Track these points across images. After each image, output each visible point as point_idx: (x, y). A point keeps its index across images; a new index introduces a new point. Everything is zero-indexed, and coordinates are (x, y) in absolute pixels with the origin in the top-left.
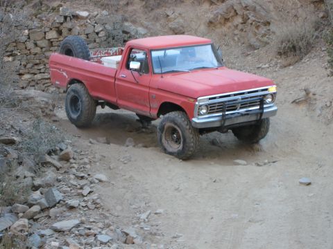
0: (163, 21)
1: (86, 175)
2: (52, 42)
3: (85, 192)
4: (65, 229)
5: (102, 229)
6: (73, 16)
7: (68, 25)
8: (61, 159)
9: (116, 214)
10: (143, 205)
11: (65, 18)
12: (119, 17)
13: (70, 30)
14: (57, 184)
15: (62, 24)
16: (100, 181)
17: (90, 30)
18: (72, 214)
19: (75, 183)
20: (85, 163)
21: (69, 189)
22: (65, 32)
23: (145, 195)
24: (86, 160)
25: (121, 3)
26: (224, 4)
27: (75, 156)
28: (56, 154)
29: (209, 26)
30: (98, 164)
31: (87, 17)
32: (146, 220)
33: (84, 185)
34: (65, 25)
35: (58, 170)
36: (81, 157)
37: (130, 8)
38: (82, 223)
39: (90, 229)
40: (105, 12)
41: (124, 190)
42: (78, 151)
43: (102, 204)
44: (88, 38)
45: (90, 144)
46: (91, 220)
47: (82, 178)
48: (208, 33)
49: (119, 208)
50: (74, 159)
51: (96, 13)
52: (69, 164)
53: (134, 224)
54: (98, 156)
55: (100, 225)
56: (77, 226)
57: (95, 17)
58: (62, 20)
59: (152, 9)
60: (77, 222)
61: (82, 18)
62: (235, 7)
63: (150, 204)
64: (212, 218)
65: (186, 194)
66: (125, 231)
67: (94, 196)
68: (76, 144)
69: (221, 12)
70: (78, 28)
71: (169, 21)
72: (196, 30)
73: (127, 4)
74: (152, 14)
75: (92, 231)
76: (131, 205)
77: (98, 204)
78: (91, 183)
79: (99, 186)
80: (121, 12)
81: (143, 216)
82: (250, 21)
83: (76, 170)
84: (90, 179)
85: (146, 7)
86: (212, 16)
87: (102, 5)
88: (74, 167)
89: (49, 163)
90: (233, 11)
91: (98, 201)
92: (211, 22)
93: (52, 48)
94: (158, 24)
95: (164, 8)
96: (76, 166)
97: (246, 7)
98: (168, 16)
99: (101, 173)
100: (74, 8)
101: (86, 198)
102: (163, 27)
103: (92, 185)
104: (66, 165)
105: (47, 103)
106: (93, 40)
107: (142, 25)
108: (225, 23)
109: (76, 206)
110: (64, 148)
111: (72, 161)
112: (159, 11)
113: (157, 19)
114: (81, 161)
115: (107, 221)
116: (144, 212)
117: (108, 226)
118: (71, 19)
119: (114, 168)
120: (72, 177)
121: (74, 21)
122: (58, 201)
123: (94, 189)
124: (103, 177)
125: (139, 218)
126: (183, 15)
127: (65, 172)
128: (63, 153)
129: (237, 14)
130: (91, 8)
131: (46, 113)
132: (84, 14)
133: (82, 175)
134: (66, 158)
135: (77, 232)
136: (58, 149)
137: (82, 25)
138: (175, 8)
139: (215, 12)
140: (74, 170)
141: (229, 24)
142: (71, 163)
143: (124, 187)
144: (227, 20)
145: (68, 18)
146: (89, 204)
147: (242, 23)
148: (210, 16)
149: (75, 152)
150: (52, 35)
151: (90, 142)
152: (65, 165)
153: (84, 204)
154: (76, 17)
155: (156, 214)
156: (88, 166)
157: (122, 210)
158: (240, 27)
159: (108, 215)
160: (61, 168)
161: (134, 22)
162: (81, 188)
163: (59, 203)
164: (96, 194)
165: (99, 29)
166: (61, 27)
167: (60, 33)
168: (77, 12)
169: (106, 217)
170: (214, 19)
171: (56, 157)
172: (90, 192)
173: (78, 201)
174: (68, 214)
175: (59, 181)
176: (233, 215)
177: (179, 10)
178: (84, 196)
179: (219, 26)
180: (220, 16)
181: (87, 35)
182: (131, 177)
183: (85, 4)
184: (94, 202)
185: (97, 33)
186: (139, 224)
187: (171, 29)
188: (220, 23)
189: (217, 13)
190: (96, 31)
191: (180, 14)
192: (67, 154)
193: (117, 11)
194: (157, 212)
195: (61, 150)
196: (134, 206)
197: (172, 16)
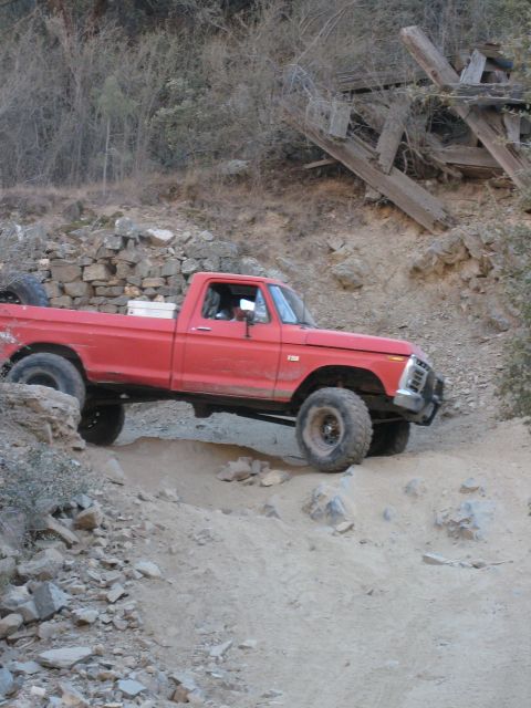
0: (320, 260)
1: (120, 563)
2: (94, 287)
3: (113, 594)
4: (62, 664)
5: (133, 669)
6: (142, 238)
7: (130, 255)
8: (77, 527)
9: (165, 642)
10: (220, 629)
11: (125, 240)
12: (231, 246)
13: (133, 265)
14: (61, 574)
15: (117, 252)
16: (146, 575)
17: (172, 269)
18: (82, 636)
19: (96, 575)
20: (123, 539)
21: (83, 587)
22: (122, 269)
23: (227, 609)
24: (126, 532)
25: (240, 218)
26: (446, 234)
27: (107, 523)
28: (70, 516)
29: (412, 278)
30: (148, 541)
31: (169, 243)
32: (221, 658)
33: (113, 582)
34: (123, 254)
35: (69, 546)
36: (116, 525)
37: (258, 229)
38: (98, 654)
39: (109, 667)
40: (206, 235)
41: (188, 597)
42: (115, 512)
43: (141, 621)
44: (166, 283)
45: (138, 501)
46: (116, 650)
47: (113, 566)
48: (410, 290)
49: (173, 630)
50: (103, 527)
51: (187, 234)
52: (92, 537)
53: (196, 664)
54: (149, 525)
55: (131, 661)
56: (87, 660)
57: (186, 242)
58: (118, 244)
59: (302, 235)
60: (87, 651)
61: (160, 243)
62: (466, 244)
63: (234, 628)
64: (348, 665)
65: (308, 615)
66: (175, 676)
67: (128, 605)
68: (111, 498)
69: (438, 250)
70: (149, 263)
71: (334, 260)
72: (386, 284)
73: (253, 221)
74: (300, 245)
75: (112, 672)
76: (196, 626)
77: (133, 620)
78: (128, 577)
79: (141, 586)
80: (237, 238)
81: (216, 651)
82: (493, 273)
83: (106, 551)
84: (126, 570)
85: (290, 231)
86: (420, 257)
87: (202, 220)
88: (99, 544)
89: (52, 531)
90: (462, 250)
91: (135, 615)
92: (416, 270)
93: (94, 300)
94: (310, 265)
95: (325, 234)
96: (104, 542)
97: (487, 244)
98: (332, 250)
99: (150, 559)
100: (144, 221)
101: (111, 608)
102: (321, 272)
103: (128, 583)
104: (87, 539)
105: (63, 412)
106: (177, 288)
107: (278, 266)
108: (444, 273)
109: (91, 620)
110: (86, 504)
111: (98, 531)
112: (315, 240)
113: (309, 255)
114: (116, 534)
115: (144, 655)
116: (220, 642)
117: (147, 663)
118: (136, 244)
119: (178, 552)
120: (94, 562)
121: (143, 248)
122: (57, 609)
123: (131, 591)
124: (152, 569)
125: (207, 654)
126: (362, 252)
127: (82, 553)
128: (83, 513)
129: (470, 256)
130: (179, 222)
131: (61, 433)
132: (165, 235)
133: (113, 560)
134: (87, 526)
135: (83, 672)
136: (74, 504)
137: (157, 258)
138: (349, 236)
139: (427, 249)
140: (99, 550)
141: (453, 276)
142: (96, 536)
143: (190, 592)
144: (448, 267)
145: (131, 242)
146: (117, 619)
147: (478, 276)
148: (417, 256)
149: (109, 514)
150: (96, 273)
151: (140, 497)
152: (85, 539)
153: (106, 618)
154: (148, 240)
155: (242, 647)
156: (128, 545)
157: (178, 636)
158: (474, 283)
159: (149, 643)
160: (75, 543)
161: (263, 258)
162: (108, 587)
163: (59, 612)
164: (134, 602)
165: (189, 267)
166: (116, 260)
167: (112, 269)
168: (150, 231)
169: (144, 647)
170: (423, 263)
171: (67, 521)
172: (123, 596)
173: (96, 612)
174: (73, 635)
175: (66, 569)
176: (389, 662)
177: (355, 239)
178: (109, 603)
179: (432, 277)
180: (435, 259)
181: (166, 277)
182: (208, 572)
183: (169, 214)
184: (127, 617)
185: (186, 276)
186: (206, 664)
187: (335, 276)
188: (436, 272)
189: (431, 251)
190: (184, 271)
191: (356, 249)
192: (90, 517)
193: (230, 233)
194: (245, 644)
195: (81, 508)
196: (202, 630)
197: (340, 251)
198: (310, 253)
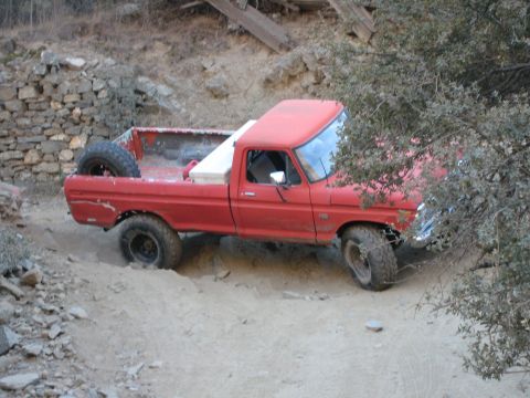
0: (196, 76)
1: (57, 309)
2: (27, 104)
3: (53, 333)
4: (17, 387)
5: (70, 387)
6: (62, 65)
7: (53, 78)
8: (23, 284)
9: (93, 367)
10: (134, 354)
11: (49, 67)
12: (129, 69)
13: (56, 86)
14: (12, 319)
15: (43, 76)
16: (77, 317)
17: (85, 88)
18: (30, 365)
19: (39, 319)
20: (58, 291)
21: (30, 329)
22: (48, 90)
23: (139, 339)
24: (60, 286)
25: (135, 47)
26: (289, 54)
27: (45, 280)
28: (17, 276)
29: (265, 87)
30: (77, 292)
31: (82, 68)
32: (136, 376)
33: (52, 324)
34: (48, 78)
35: (18, 299)
36: (52, 281)
37: (149, 55)
38: (44, 378)
39: (52, 387)
40: (109, 61)
41: (109, 332)
42: (51, 272)
43: (75, 352)
44: (82, 98)
45: (68, 262)
46: (57, 374)
47: (51, 312)
48: (265, 96)
49: (99, 357)
50: (42, 283)
51: (96, 61)
52: (34, 291)
53: (118, 381)
54: (77, 280)
55: (69, 382)
56: (36, 383)
57: (95, 67)
58: (44, 70)
59: (182, 58)
60: (35, 376)
61: (75, 68)
62: (305, 59)
63: (145, 353)
64: (230, 376)
65: (199, 341)
66: (103, 391)
67: (64, 340)
68: (48, 261)
69: (283, 65)
70: (67, 84)
71: (207, 76)
72: (246, 92)
73: (145, 49)
74: (181, 66)
75: (55, 390)
76: (117, 353)
77: (68, 351)
78: (63, 320)
79: (73, 326)
80: (134, 62)
81: (132, 371)
82: (325, 81)
83: (45, 301)
84: (62, 314)
85: (173, 55)
86: (271, 71)
87: (106, 49)
88: (40, 296)
89: (5, 289)
90: (301, 66)
91: (70, 347)
92: (268, 81)
93: (27, 113)
94: (189, 81)
95: (199, 57)
96: (44, 294)
97: (321, 59)
98: (205, 69)
99: (80, 305)
100: (63, 52)
101: (52, 343)
102: (197, 85)
103: (64, 324)
104: (30, 292)
105: (8, 199)
106: (90, 102)
107: (165, 82)
108: (289, 83)
109: (37, 353)
110: (29, 266)
111: (39, 286)
112: (193, 61)
113: (188, 73)
114: (53, 288)
115: (78, 376)
116: (135, 364)
117: (80, 383)
118: (57, 70)
119: (100, 300)
120: (37, 310)
121: (63, 73)
122: (11, 345)
123: (66, 330)
124: (81, 312)
125: (125, 374)
126: (228, 69)
127: (28, 303)
128: (27, 274)
129: (307, 69)
130: (89, 52)
131: (7, 215)
132: (78, 62)
133: (52, 307)
134: (30, 283)
135: (33, 392)
136: (20, 267)
137: (73, 80)
138: (216, 57)
139: (275, 65)
140: (40, 301)
141: (295, 84)
142: (38, 290)
143: (111, 328)
144: (292, 78)
145: (53, 69)
146: (57, 351)
147: (315, 84)
148: (268, 71)
149: (47, 273)
150: (28, 93)
151: (70, 260)
152: (29, 293)
153: (48, 351)
154: (66, 67)
155: (151, 367)
156: (62, 295)
157: (103, 362)
158: (312, 89)
159: (82, 368)
160: (22, 296)
161: (153, 77)
162: (48, 328)
163: (13, 348)
164: (69, 337)
165: (98, 85)
166: (42, 82)
167: (40, 90)
168: (68, 60)
169: (78, 371)
170: (273, 75)
171: (15, 280)
172: (60, 334)
173: (41, 347)
174: (24, 364)
175: (16, 316)
176: (260, 373)
177: (221, 60)
178: (50, 339)
179: (280, 86)
180: (282, 72)
181: (81, 94)
182: (123, 313)
183: (81, 47)
184: (64, 349)
185: (97, 93)
186: (125, 381)
187: (208, 88)
188: (282, 82)
189: (279, 67)
190: (95, 89)
191: (223, 67)
192: (33, 276)
193: (128, 59)
194: (154, 365)
195: (25, 270)
196: (121, 356)
197: (211, 69)
198: (188, 72)
